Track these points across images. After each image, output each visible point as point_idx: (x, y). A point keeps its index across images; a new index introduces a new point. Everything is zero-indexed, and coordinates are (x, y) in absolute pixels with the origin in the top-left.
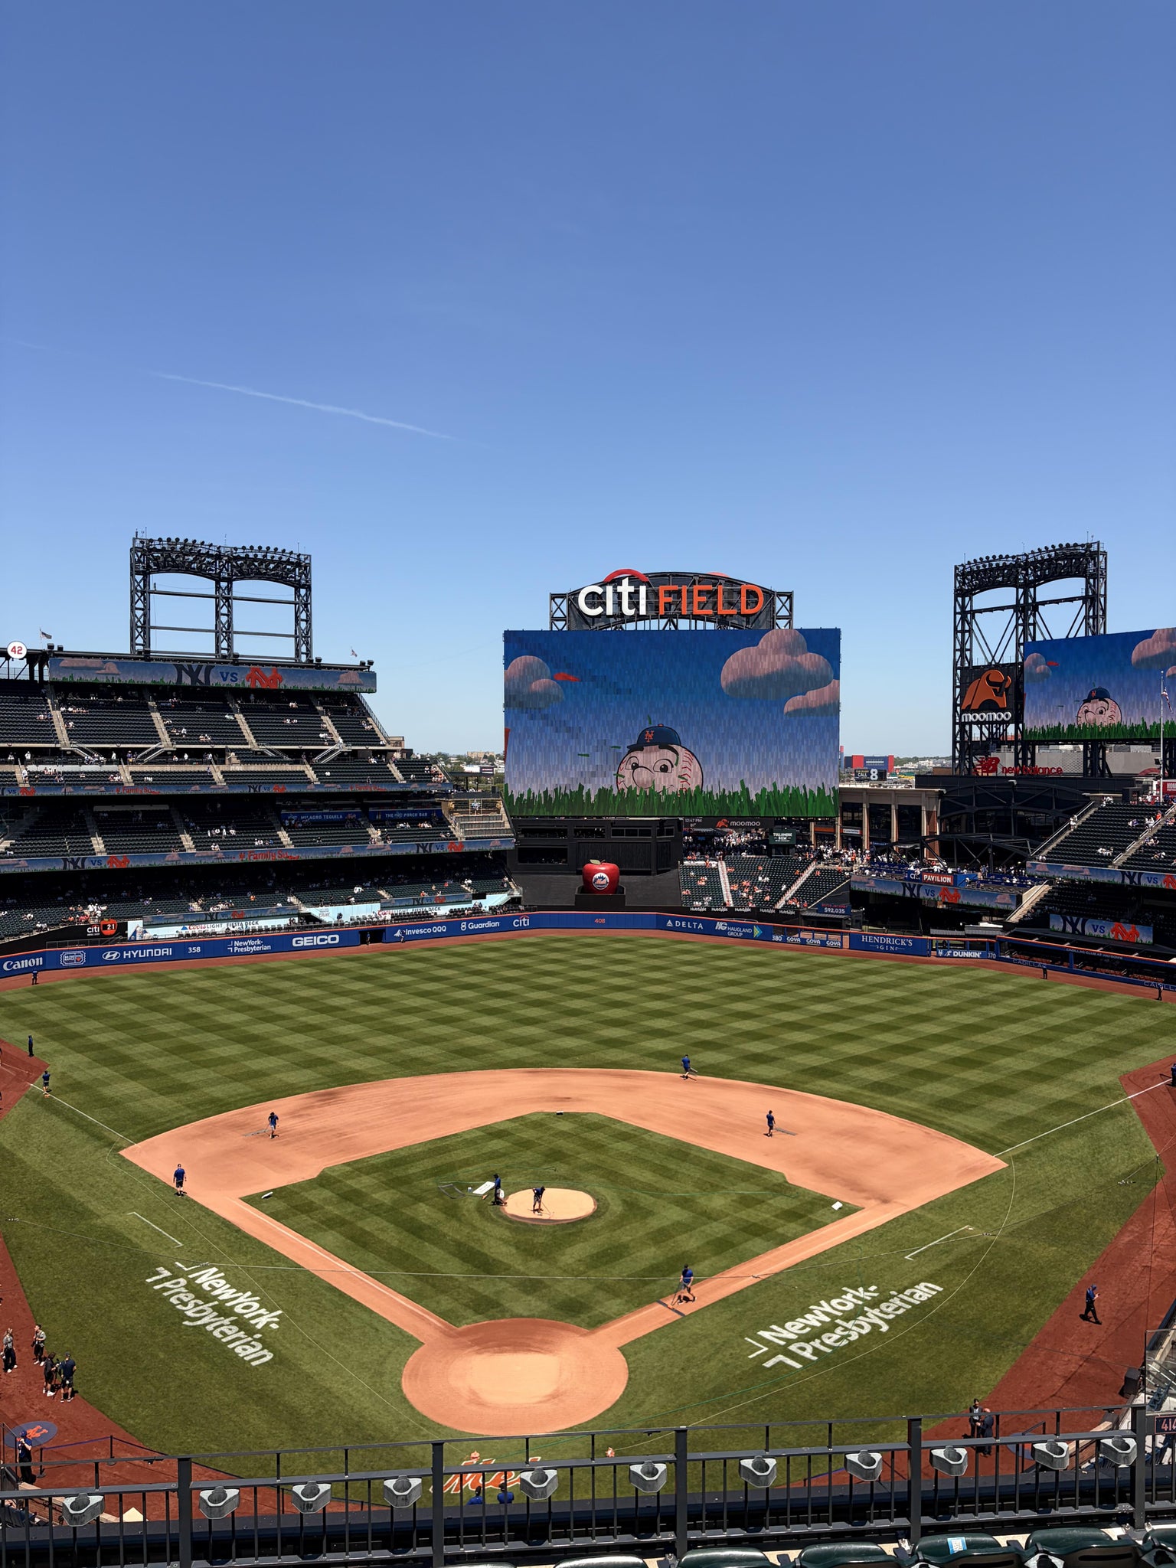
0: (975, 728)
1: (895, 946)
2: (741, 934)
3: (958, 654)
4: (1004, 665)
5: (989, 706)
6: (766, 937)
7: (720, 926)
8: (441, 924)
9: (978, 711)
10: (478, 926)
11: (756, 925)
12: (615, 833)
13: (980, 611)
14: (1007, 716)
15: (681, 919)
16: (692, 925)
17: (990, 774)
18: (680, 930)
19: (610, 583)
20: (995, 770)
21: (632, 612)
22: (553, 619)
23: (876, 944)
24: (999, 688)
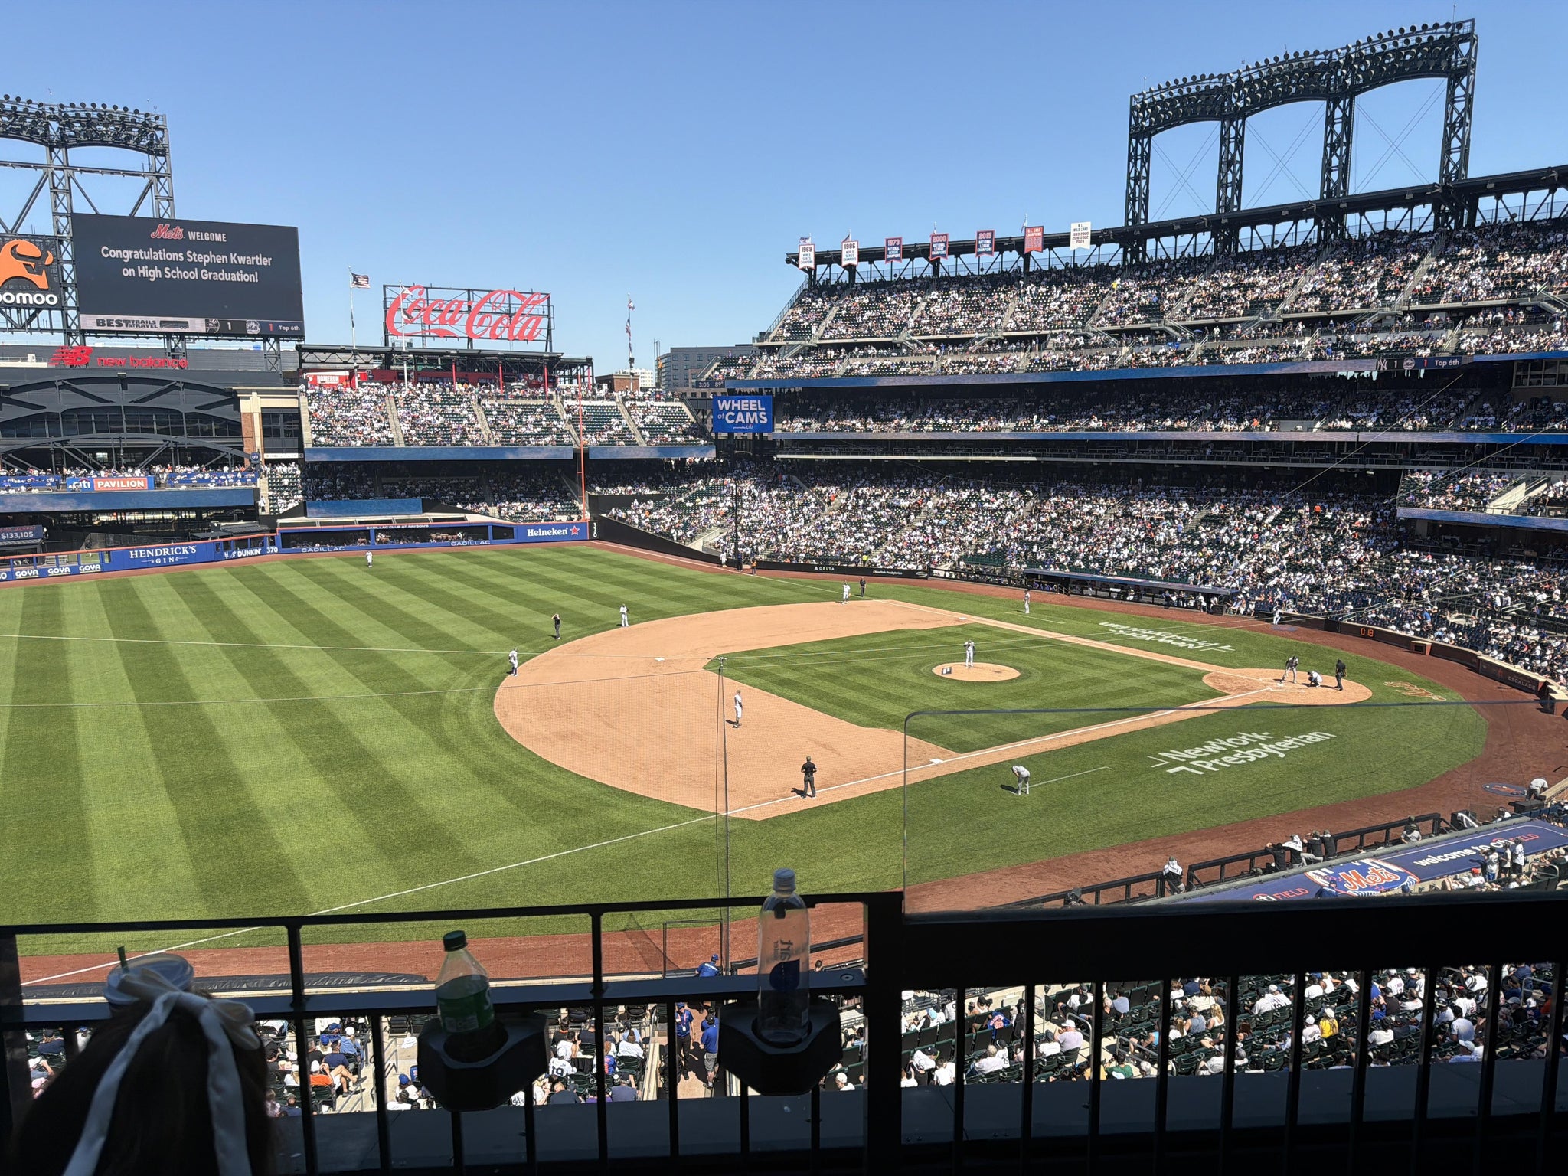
1: (175, 556)
5: (17, 284)
23: (151, 557)
24: (33, 264)
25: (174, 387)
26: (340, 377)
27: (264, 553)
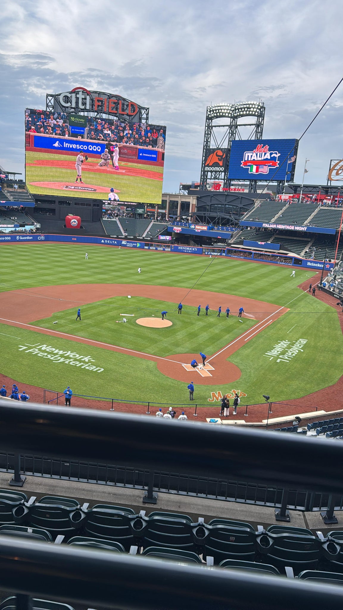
0: (209, 174)
1: (191, 250)
2: (132, 246)
3: (205, 143)
4: (222, 149)
5: (216, 165)
6: (142, 247)
7: (124, 242)
8: (8, 236)
9: (211, 166)
10: (24, 238)
11: (138, 242)
12: (76, 204)
13: (215, 126)
14: (222, 169)
15: (108, 240)
16: (112, 242)
17: (217, 191)
18: (107, 244)
19: (74, 93)
20: (219, 189)
21: (83, 107)
22: (47, 106)
23: (184, 250)
24: (220, 158)
25: (238, 198)
26: (289, 196)
27: (221, 255)
